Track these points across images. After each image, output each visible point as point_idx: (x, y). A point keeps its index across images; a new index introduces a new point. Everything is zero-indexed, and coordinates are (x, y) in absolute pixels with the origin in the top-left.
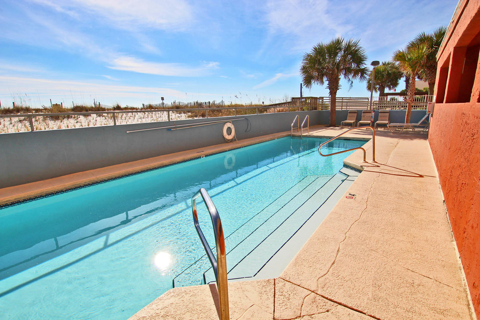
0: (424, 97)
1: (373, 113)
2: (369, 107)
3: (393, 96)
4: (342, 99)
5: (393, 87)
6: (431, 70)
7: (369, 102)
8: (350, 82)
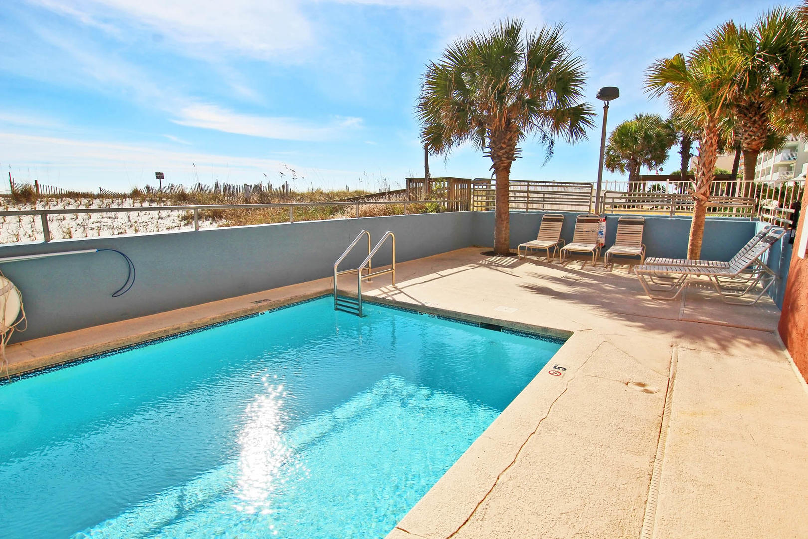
0: (734, 184)
1: (604, 224)
2: (593, 206)
3: (655, 183)
4: (528, 185)
5: (656, 164)
6: (751, 118)
7: (593, 195)
8: (548, 143)
